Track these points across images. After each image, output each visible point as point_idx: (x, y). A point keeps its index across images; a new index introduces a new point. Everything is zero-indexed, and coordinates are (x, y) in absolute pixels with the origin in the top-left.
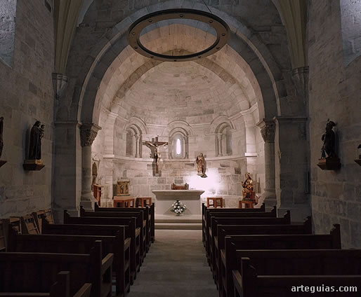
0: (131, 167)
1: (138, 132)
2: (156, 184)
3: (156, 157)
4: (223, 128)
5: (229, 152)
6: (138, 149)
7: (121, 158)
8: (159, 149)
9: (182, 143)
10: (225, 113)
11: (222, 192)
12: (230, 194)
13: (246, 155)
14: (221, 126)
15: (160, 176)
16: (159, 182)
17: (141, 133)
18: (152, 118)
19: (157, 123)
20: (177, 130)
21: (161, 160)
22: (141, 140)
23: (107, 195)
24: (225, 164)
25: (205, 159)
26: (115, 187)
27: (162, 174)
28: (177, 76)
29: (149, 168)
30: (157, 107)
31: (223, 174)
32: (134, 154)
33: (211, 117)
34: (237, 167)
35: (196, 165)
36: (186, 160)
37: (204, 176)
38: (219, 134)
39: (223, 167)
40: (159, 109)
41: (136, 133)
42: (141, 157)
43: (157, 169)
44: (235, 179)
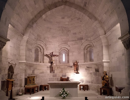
0: (37, 68)
1: (42, 49)
2: (52, 77)
3: (52, 63)
4: (88, 47)
5: (91, 60)
6: (42, 59)
7: (31, 62)
8: (53, 58)
9: (65, 56)
10: (89, 39)
11: (87, 82)
12: (92, 83)
13: (103, 61)
14: (87, 47)
15: (54, 73)
16: (53, 76)
17: (44, 50)
18: (49, 42)
19: (53, 45)
20: (63, 49)
21: (55, 64)
22: (43, 54)
23: (21, 85)
24: (90, 67)
25: (78, 64)
26: (26, 80)
27: (55, 72)
28: (63, 18)
29: (48, 68)
30: (52, 36)
31: (88, 72)
32: (40, 61)
33: (82, 42)
34: (97, 68)
35: (73, 67)
36: (68, 64)
37: (77, 73)
38: (86, 51)
39: (88, 68)
40: (53, 37)
41: (41, 50)
42: (43, 63)
43: (52, 69)
44: (95, 74)
